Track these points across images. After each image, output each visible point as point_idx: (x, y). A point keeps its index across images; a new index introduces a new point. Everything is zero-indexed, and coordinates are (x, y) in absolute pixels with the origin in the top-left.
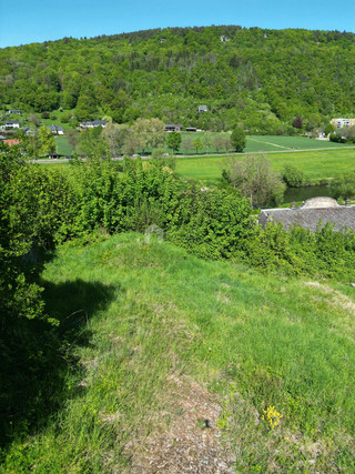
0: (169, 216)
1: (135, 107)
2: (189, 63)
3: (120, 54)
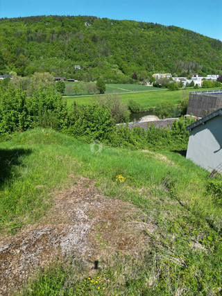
1: (32, 65)
2: (66, 38)
3: (19, 31)
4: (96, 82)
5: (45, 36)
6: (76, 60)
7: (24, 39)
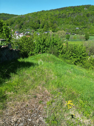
0: (59, 51)
1: (58, 28)
2: (74, 16)
3: (56, 14)
4: (85, 35)
5: (66, 15)
6: (77, 25)
7: (57, 17)
